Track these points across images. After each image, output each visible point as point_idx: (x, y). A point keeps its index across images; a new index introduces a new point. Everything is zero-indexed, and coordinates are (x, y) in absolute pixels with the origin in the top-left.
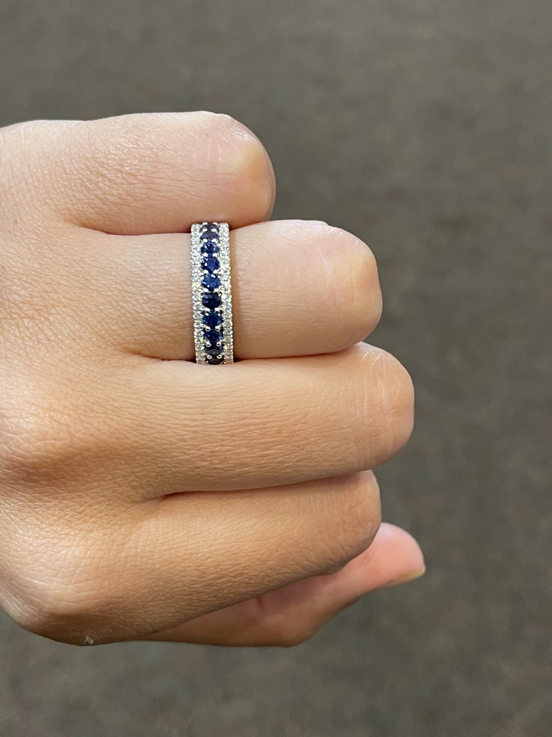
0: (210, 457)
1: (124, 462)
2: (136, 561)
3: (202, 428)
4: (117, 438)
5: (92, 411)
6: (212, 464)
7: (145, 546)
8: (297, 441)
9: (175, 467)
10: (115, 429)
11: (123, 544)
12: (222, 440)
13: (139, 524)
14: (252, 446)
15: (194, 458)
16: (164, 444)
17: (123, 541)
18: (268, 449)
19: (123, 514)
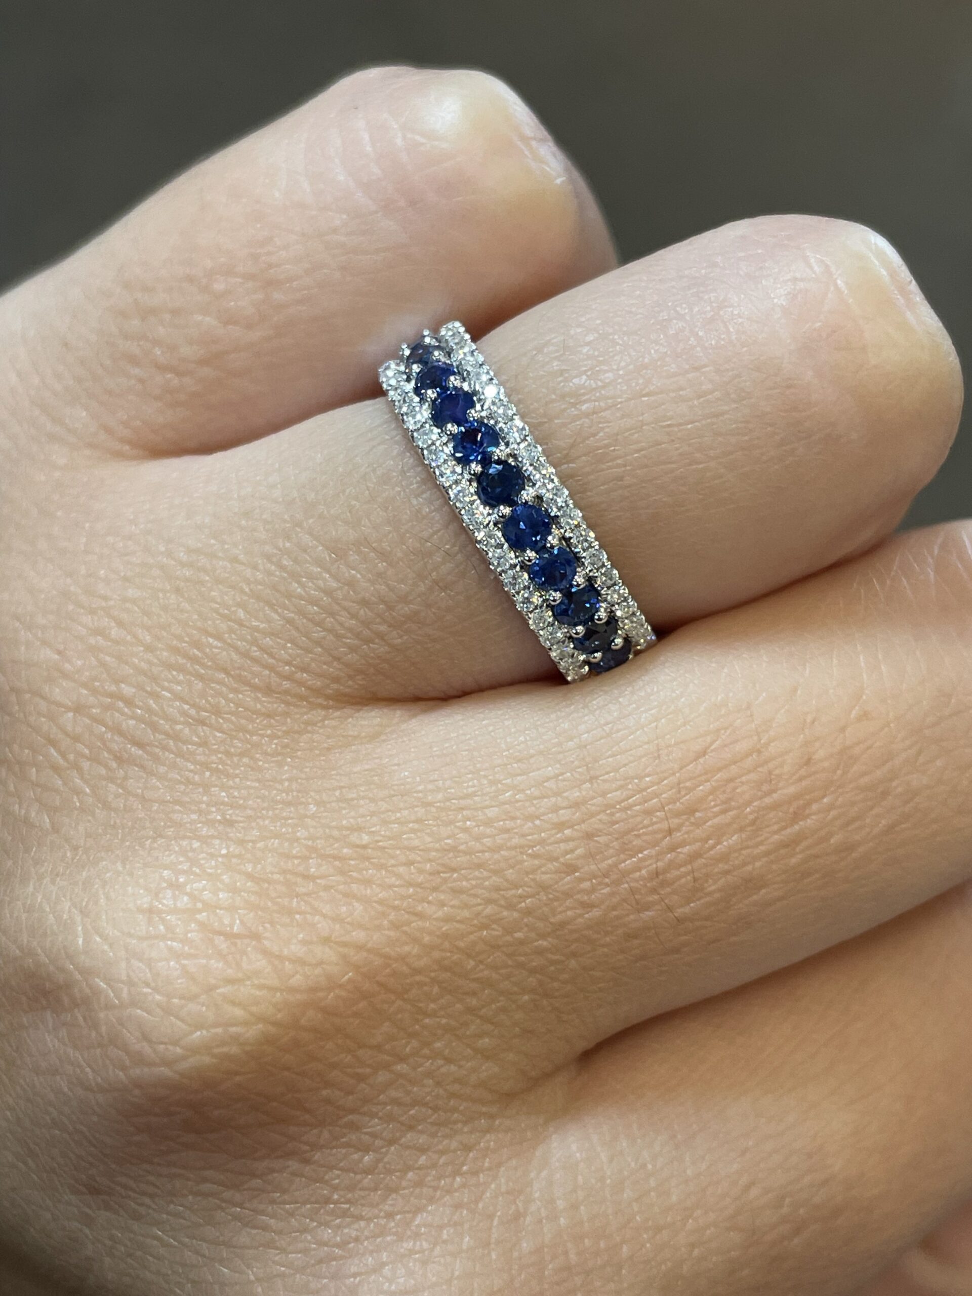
0: (654, 891)
1: (436, 990)
2: (566, 1253)
3: (602, 816)
4: (395, 926)
5: (306, 877)
6: (670, 909)
7: (574, 1207)
8: (865, 774)
9: (574, 955)
10: (381, 902)
11: (518, 1216)
12: (670, 832)
13: (538, 1153)
14: (753, 823)
15: (614, 908)
16: (522, 898)
17: (513, 1207)
18: (797, 817)
19: (488, 1136)
